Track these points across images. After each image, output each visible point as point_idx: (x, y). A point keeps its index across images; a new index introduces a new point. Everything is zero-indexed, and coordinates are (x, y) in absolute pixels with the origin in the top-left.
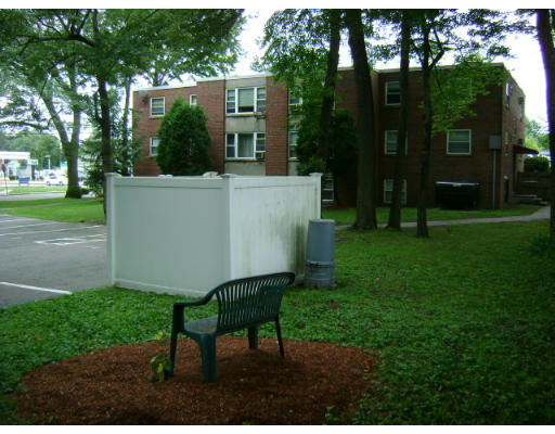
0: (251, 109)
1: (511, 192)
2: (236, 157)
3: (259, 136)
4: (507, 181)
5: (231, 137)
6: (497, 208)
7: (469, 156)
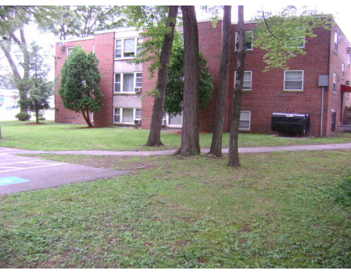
0: (133, 54)
1: (338, 123)
2: (122, 92)
3: (138, 75)
4: (335, 113)
5: (118, 76)
6: (324, 135)
7: (301, 92)
